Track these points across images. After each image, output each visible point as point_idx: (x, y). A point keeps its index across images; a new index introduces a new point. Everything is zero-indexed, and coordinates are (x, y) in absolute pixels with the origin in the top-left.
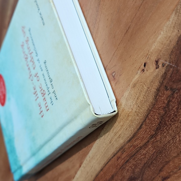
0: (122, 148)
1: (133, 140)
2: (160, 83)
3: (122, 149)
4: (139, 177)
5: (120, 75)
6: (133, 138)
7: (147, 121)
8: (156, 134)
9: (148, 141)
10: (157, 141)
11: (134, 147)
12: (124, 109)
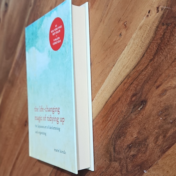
1: (137, 67)
2: (159, 22)
3: (128, 76)
4: (140, 92)
5: (131, 23)
6: (137, 65)
7: (148, 50)
8: (154, 58)
9: (148, 64)
10: (155, 62)
11: (137, 71)
12: (131, 47)
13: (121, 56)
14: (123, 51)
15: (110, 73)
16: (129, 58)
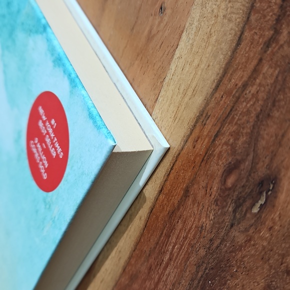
0: (202, 115)
1: (225, 81)
4: (248, 155)
6: (224, 76)
7: (253, 18)
8: (277, 32)
9: (261, 60)
10: (282, 46)
11: (228, 93)
12: (198, 29)
13: (173, 67)
14: (175, 51)
16: (196, 62)
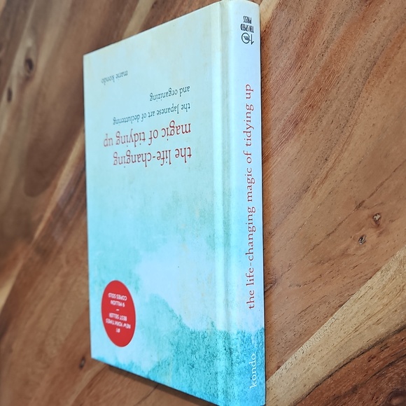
3: (381, 343)
5: (392, 221)
13: (363, 290)
14: (367, 279)
15: (330, 320)
